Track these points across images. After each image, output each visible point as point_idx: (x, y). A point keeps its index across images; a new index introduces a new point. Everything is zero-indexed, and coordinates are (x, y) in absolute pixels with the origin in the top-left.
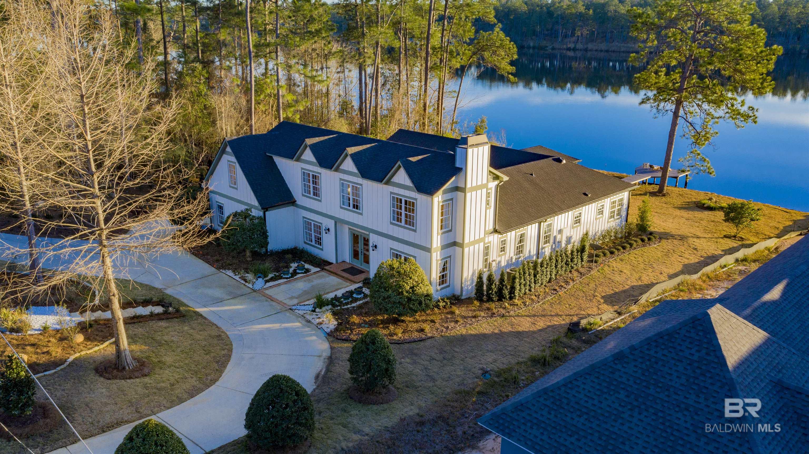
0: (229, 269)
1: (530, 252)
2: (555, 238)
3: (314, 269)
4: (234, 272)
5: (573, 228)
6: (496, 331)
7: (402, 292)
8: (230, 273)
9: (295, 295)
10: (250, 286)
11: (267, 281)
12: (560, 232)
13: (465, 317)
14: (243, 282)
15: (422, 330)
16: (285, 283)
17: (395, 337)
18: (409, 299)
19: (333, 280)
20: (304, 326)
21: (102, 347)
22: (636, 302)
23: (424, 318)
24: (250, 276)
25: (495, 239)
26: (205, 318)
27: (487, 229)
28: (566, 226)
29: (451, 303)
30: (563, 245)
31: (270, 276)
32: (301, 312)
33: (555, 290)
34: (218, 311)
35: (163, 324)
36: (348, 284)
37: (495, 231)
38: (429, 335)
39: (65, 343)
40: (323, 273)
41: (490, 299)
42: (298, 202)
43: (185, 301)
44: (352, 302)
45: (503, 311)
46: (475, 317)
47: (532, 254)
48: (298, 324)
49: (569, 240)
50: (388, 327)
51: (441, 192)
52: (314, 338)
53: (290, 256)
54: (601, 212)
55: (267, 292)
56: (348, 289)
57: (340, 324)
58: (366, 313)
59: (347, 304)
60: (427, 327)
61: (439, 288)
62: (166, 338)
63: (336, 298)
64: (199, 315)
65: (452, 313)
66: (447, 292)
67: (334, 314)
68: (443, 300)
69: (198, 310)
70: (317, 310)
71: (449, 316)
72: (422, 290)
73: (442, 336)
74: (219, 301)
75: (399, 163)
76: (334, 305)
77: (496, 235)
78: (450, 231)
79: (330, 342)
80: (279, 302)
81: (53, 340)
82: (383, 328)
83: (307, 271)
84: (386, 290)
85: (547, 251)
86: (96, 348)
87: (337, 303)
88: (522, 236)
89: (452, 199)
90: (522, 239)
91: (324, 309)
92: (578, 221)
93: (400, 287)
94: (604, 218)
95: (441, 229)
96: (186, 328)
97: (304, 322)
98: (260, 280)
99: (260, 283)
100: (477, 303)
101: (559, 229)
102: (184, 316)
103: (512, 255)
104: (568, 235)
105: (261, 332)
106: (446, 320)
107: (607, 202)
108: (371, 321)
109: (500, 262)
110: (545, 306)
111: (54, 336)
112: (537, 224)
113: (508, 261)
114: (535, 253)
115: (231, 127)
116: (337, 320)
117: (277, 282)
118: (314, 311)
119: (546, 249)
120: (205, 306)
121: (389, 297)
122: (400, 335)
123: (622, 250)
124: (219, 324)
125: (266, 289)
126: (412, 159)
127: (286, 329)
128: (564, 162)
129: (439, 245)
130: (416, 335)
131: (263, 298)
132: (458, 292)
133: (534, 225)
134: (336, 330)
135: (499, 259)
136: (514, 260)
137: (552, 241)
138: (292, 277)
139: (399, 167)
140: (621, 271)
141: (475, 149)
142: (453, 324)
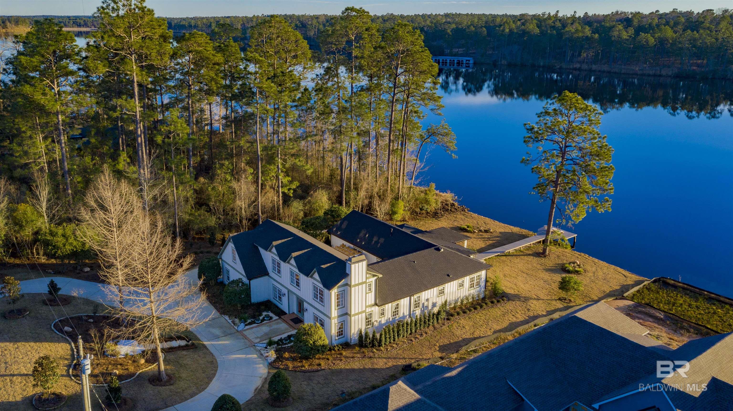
0: (227, 315)
1: (403, 313)
2: (423, 304)
3: (275, 317)
4: (229, 317)
5: (438, 297)
6: (361, 367)
7: (308, 345)
8: (227, 318)
9: (259, 335)
10: (236, 328)
11: (246, 325)
12: (427, 300)
13: (347, 357)
14: (233, 325)
15: (319, 365)
16: (256, 327)
17: (303, 368)
18: (312, 348)
19: (283, 326)
20: (259, 357)
21: (153, 366)
22: (457, 352)
23: (324, 356)
24: (237, 321)
25: (376, 309)
26: (207, 349)
27: (367, 305)
28: (432, 296)
29: (343, 348)
30: (430, 308)
31: (249, 321)
32: (259, 348)
33: (411, 340)
34: (215, 344)
35: (184, 352)
36: (291, 329)
37: (376, 304)
38: (323, 368)
39: (135, 364)
40: (279, 321)
41: (366, 346)
42: (270, 275)
43: (199, 337)
44: (289, 343)
45: (371, 354)
46: (353, 357)
47: (405, 314)
48: (255, 356)
49: (434, 305)
50: (302, 362)
51: (336, 287)
52: (261, 365)
53: (263, 307)
54: (461, 285)
55: (244, 332)
56: (289, 334)
57: (277, 358)
58: (294, 351)
59: (286, 344)
60: (323, 363)
61: (337, 338)
62: (184, 362)
63: (281, 340)
64: (204, 346)
65: (341, 354)
66: (343, 340)
67: (276, 351)
68: (337, 346)
69: (205, 343)
70: (268, 347)
71: (339, 356)
72: (320, 343)
73: (329, 369)
74: (217, 338)
75: (315, 269)
76: (278, 344)
77: (377, 307)
78: (344, 307)
79: (269, 369)
80: (250, 340)
81: (130, 362)
82: (300, 362)
83: (271, 318)
84: (301, 342)
85: (418, 312)
86: (150, 367)
87: (281, 343)
88: (398, 304)
89: (344, 290)
90: (397, 307)
91: (272, 347)
92: (442, 292)
93: (307, 342)
94: (464, 289)
95: (338, 306)
96: (196, 356)
97: (259, 355)
98: (242, 324)
99: (242, 326)
100: (357, 348)
101: (426, 298)
102: (196, 348)
103: (390, 316)
104: (434, 301)
105: (235, 360)
106: (335, 359)
107: (467, 280)
108: (294, 357)
109: (380, 321)
110: (399, 352)
111: (130, 359)
112: (408, 298)
113: (387, 320)
114: (408, 314)
115: (245, 203)
116: (277, 355)
117: (252, 326)
118: (266, 348)
119: (417, 311)
120: (209, 341)
121: (301, 346)
122: (307, 367)
123: (473, 310)
124: (215, 354)
125: (245, 330)
126: (322, 266)
127: (248, 359)
128: (442, 250)
129: (336, 315)
130: (316, 367)
131: (242, 337)
132: (349, 341)
133: (405, 299)
134: (275, 361)
135: (380, 319)
136: (391, 320)
137: (421, 305)
138: (261, 322)
139: (315, 272)
140: (464, 327)
141: (357, 265)
142: (338, 362)
